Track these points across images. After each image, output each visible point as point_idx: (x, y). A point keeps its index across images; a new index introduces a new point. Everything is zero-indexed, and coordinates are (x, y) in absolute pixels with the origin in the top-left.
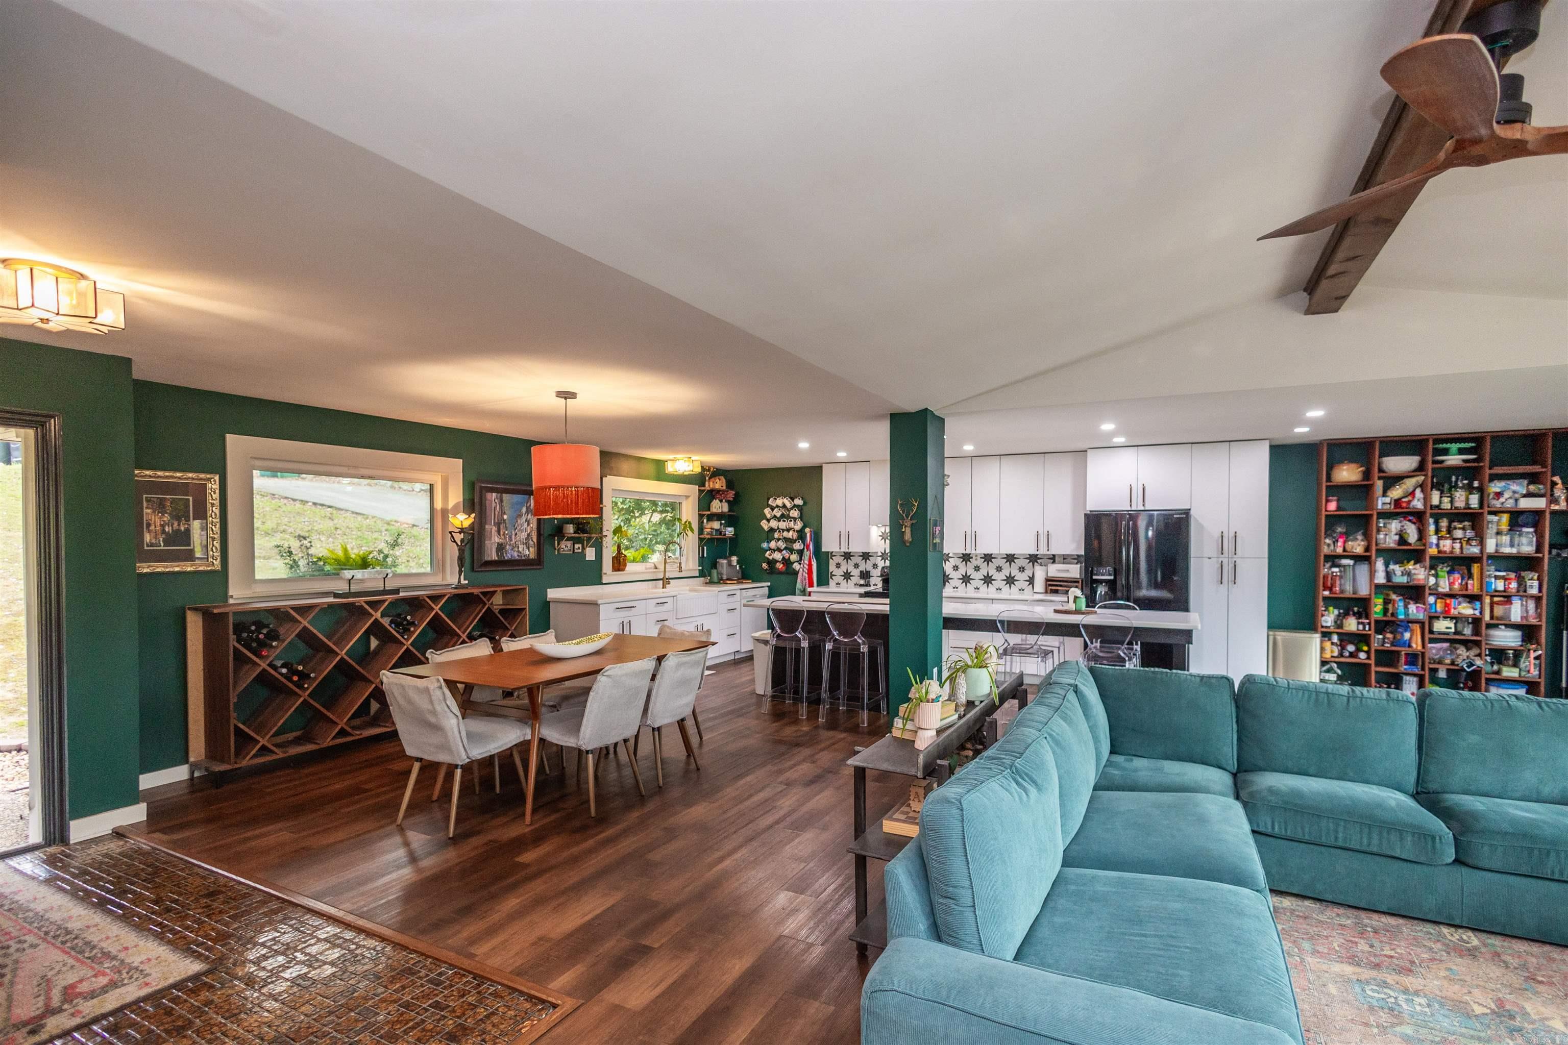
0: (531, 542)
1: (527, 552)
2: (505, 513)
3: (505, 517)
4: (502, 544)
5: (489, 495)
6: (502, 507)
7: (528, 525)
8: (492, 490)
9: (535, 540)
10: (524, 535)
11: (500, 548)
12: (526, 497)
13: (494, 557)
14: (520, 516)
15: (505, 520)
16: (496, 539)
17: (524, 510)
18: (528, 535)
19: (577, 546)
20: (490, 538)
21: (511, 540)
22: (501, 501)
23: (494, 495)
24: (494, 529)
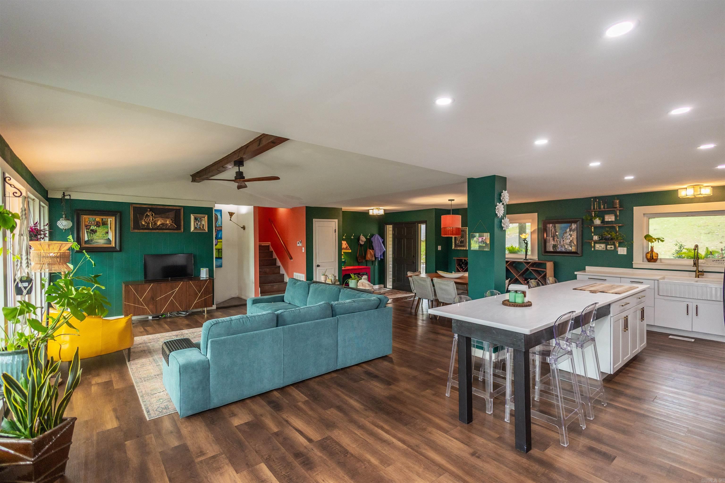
0: (572, 244)
1: (570, 248)
2: (557, 232)
3: (557, 233)
4: (555, 245)
5: (548, 225)
6: (555, 230)
7: (571, 236)
8: (550, 223)
9: (575, 243)
10: (568, 241)
11: (555, 246)
12: (570, 224)
13: (551, 250)
14: (566, 233)
15: (557, 235)
16: (552, 243)
17: (568, 230)
18: (571, 241)
19: (609, 246)
20: (549, 242)
21: (560, 243)
22: (555, 227)
23: (551, 225)
24: (551, 239)
